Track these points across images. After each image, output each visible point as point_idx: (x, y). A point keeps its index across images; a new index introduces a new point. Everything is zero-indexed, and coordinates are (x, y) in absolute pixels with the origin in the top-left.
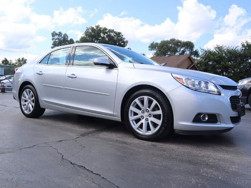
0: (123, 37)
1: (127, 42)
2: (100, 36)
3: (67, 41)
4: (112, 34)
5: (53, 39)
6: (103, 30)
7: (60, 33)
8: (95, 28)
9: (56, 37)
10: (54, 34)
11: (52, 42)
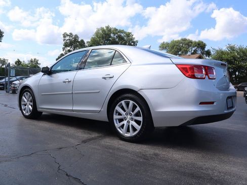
0: (133, 37)
1: (137, 42)
2: (110, 37)
3: (78, 42)
4: (122, 35)
5: (64, 40)
6: (113, 31)
7: (71, 34)
8: (105, 28)
9: (68, 38)
10: (65, 35)
11: (63, 43)
